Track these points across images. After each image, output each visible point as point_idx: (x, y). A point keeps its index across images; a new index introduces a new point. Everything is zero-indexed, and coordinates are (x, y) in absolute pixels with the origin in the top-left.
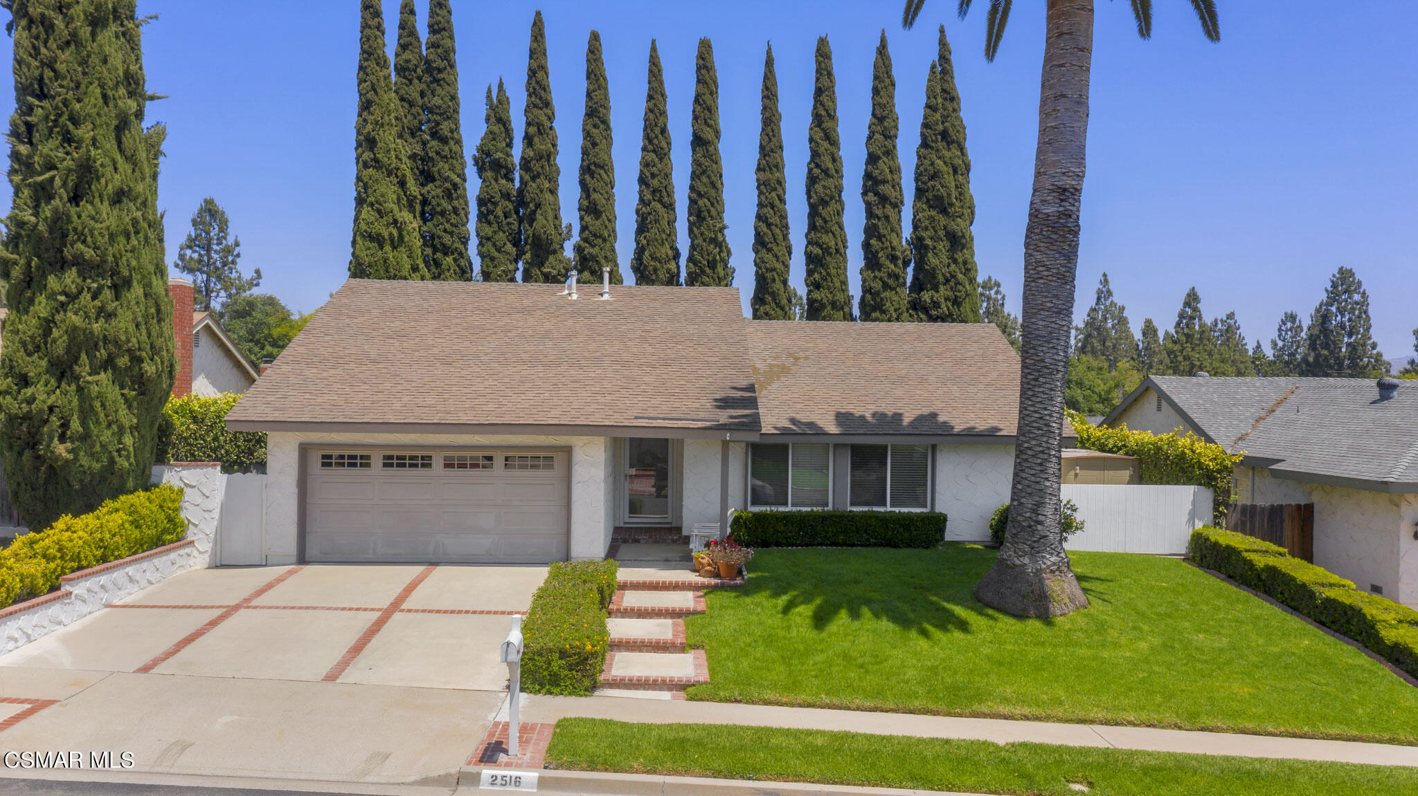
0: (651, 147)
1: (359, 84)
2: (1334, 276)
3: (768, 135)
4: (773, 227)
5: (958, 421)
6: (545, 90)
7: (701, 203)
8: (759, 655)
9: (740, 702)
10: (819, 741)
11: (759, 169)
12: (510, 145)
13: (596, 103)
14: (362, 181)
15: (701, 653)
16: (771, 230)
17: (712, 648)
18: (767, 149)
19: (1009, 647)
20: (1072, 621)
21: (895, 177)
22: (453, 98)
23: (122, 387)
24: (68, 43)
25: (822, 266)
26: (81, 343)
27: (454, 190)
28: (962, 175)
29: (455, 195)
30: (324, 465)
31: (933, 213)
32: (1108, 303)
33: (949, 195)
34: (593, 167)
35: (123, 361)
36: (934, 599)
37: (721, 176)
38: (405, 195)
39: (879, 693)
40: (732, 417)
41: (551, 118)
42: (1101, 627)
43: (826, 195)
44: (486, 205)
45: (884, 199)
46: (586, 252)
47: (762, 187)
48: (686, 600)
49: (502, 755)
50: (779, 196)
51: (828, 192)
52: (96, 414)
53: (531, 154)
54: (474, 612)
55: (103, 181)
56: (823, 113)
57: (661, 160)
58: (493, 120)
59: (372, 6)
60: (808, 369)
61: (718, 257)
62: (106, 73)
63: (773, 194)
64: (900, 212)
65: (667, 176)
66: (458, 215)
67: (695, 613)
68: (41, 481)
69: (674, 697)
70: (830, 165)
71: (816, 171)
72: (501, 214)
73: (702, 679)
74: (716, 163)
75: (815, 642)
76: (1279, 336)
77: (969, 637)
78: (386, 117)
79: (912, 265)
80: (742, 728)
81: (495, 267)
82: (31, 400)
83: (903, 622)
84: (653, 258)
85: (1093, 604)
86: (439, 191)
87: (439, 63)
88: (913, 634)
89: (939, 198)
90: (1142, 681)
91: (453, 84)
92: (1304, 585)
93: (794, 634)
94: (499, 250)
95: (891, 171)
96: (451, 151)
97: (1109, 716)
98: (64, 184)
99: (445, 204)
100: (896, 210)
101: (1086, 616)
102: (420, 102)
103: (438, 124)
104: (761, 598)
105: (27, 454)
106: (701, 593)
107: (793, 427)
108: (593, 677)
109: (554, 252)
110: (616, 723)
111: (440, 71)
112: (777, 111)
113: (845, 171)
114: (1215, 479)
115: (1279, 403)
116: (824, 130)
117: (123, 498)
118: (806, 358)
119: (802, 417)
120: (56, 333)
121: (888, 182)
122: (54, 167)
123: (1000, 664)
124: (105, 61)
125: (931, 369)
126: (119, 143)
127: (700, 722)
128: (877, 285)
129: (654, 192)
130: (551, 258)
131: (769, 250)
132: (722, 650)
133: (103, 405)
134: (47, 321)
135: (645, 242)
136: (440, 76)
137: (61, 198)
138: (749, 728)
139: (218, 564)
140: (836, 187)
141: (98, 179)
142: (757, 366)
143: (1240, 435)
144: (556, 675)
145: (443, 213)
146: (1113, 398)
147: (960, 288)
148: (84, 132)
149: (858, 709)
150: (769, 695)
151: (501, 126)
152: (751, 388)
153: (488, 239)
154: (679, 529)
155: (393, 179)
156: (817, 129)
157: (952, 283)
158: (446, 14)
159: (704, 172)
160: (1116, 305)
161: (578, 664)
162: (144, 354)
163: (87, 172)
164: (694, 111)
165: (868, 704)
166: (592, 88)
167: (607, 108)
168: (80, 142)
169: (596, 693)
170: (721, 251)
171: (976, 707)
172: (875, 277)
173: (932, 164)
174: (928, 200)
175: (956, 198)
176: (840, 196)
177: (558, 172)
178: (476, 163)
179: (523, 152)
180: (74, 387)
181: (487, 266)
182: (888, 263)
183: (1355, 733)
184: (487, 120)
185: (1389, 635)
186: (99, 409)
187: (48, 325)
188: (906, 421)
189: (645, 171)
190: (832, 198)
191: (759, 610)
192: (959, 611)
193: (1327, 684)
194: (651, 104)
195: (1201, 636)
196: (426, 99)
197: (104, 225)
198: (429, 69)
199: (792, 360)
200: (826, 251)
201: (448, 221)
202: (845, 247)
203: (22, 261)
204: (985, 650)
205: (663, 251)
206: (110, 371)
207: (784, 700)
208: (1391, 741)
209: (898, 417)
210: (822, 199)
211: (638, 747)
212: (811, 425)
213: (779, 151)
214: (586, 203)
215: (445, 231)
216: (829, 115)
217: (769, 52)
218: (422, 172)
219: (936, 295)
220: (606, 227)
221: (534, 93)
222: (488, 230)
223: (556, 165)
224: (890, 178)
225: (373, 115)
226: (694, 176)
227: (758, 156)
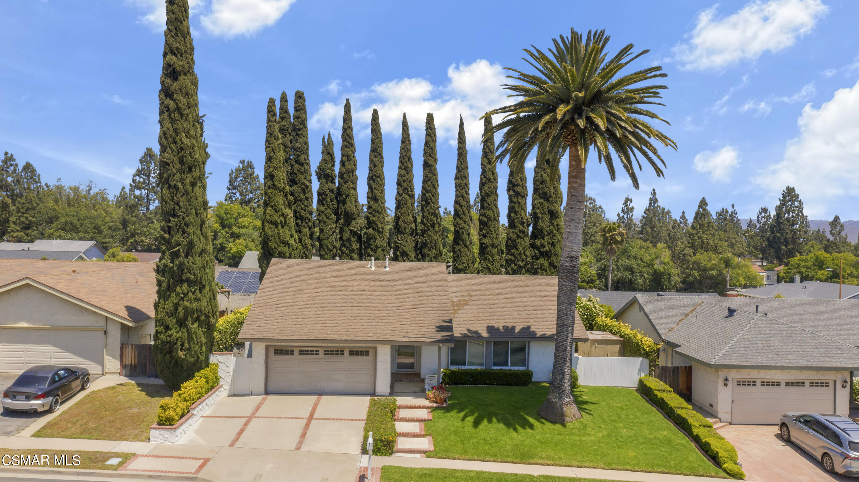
0: (403, 167)
1: (266, 149)
2: (784, 191)
3: (460, 161)
4: (463, 207)
5: (539, 330)
6: (351, 138)
7: (427, 195)
8: (452, 439)
9: (445, 458)
10: (472, 475)
11: (456, 178)
12: (333, 165)
13: (376, 146)
14: (267, 195)
15: (431, 437)
16: (462, 209)
17: (435, 436)
18: (460, 168)
19: (548, 436)
20: (574, 425)
21: (523, 182)
22: (306, 143)
23: (202, 328)
24: (184, 194)
25: (487, 226)
26: (188, 312)
27: (306, 189)
28: (557, 181)
29: (306, 191)
30: (275, 353)
31: (542, 200)
32: (656, 205)
33: (550, 192)
34: (374, 177)
35: (203, 318)
36: (522, 413)
37: (437, 181)
38: (287, 200)
39: (495, 455)
40: (443, 336)
41: (353, 152)
42: (585, 427)
43: (489, 191)
44: (322, 196)
45: (517, 194)
46: (371, 219)
47: (458, 187)
48: (423, 414)
49: (366, 479)
50: (466, 192)
51: (490, 190)
52: (193, 339)
53: (344, 170)
54: (342, 420)
55: (196, 247)
56: (488, 151)
57: (408, 173)
58: (326, 153)
59: (272, 111)
60: (476, 302)
61: (436, 222)
62: (197, 204)
63: (463, 191)
64: (526, 200)
65: (411, 181)
66: (308, 201)
67: (428, 420)
68: (172, 366)
69: (421, 456)
70: (491, 177)
71: (485, 180)
72: (329, 200)
73: (431, 450)
74: (435, 175)
75: (473, 434)
76: (758, 221)
77: (533, 431)
78: (279, 164)
79: (532, 225)
80: (446, 469)
81: (326, 226)
82: (170, 336)
83: (509, 424)
84: (404, 222)
85: (584, 416)
86: (299, 189)
87: (299, 126)
88: (511, 430)
89: (545, 194)
90: (595, 450)
91: (306, 136)
92: (671, 408)
93: (466, 430)
94: (328, 218)
95: (521, 180)
96: (305, 169)
97: (579, 464)
98: (183, 251)
99: (302, 196)
100: (524, 199)
101: (580, 422)
102: (290, 145)
103: (299, 156)
104: (453, 413)
105: (168, 356)
106: (430, 410)
107: (469, 334)
108: (392, 449)
109: (355, 219)
110: (402, 467)
111: (300, 130)
112: (465, 149)
113: (499, 179)
114: (649, 355)
115: (693, 310)
116: (488, 159)
117: (202, 371)
118: (476, 296)
119: (473, 329)
120: (180, 309)
121: (520, 185)
122: (180, 245)
123: (543, 443)
124: (196, 199)
125: (530, 302)
126: (201, 230)
127: (431, 467)
128: (514, 236)
129: (404, 189)
130: (354, 222)
131: (461, 218)
132: (439, 437)
133: (196, 336)
134: (176, 304)
135: (400, 214)
136: (300, 133)
137: (182, 257)
138: (448, 469)
139: (233, 395)
140: (494, 187)
141: (194, 247)
142: (454, 300)
143: (670, 329)
144: (379, 448)
145: (301, 200)
146: (654, 264)
147: (555, 238)
148: (190, 230)
149: (488, 461)
150: (456, 456)
151: (329, 156)
152: (450, 321)
153: (323, 212)
154: (419, 374)
155: (282, 193)
156: (485, 159)
157: (551, 235)
158: (303, 102)
159: (429, 180)
160: (660, 207)
161: (387, 445)
162: (210, 315)
163: (191, 244)
164: (424, 150)
165: (491, 459)
166: (374, 138)
167: (381, 148)
168: (189, 234)
169: (393, 455)
170: (437, 219)
171: (530, 461)
172: (513, 232)
173: (542, 176)
174: (540, 194)
175: (553, 193)
176: (496, 191)
177: (357, 179)
178: (317, 174)
179: (340, 169)
180: (186, 330)
181: (322, 226)
182: (519, 225)
183: (667, 471)
184: (323, 153)
185: (695, 431)
186: (194, 338)
187: (176, 306)
188: (517, 330)
189: (400, 179)
190: (492, 193)
191: (453, 419)
192: (531, 420)
193: (665, 452)
194: (403, 145)
195: (625, 430)
196: (293, 144)
197: (197, 266)
198: (295, 129)
199: (469, 297)
200: (489, 219)
201: (303, 204)
202: (499, 216)
203: (166, 281)
204: (538, 437)
205: (409, 219)
206: (197, 322)
207: (461, 458)
208: (680, 474)
209: (513, 328)
210: (487, 194)
211: (411, 477)
212: (476, 332)
213: (466, 169)
214: (371, 195)
215: (302, 209)
216: (491, 152)
217: (461, 119)
218: (290, 180)
219: (543, 241)
220: (381, 206)
221: (346, 140)
222: (323, 208)
223: (356, 175)
224: (520, 183)
225: (273, 163)
226: (424, 182)
227: (456, 171)
